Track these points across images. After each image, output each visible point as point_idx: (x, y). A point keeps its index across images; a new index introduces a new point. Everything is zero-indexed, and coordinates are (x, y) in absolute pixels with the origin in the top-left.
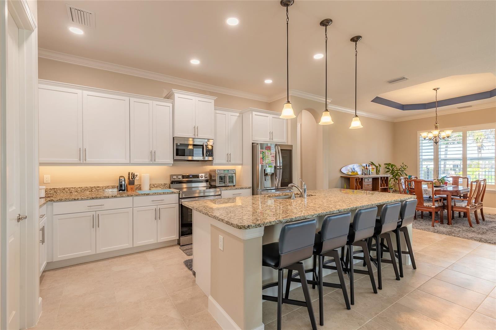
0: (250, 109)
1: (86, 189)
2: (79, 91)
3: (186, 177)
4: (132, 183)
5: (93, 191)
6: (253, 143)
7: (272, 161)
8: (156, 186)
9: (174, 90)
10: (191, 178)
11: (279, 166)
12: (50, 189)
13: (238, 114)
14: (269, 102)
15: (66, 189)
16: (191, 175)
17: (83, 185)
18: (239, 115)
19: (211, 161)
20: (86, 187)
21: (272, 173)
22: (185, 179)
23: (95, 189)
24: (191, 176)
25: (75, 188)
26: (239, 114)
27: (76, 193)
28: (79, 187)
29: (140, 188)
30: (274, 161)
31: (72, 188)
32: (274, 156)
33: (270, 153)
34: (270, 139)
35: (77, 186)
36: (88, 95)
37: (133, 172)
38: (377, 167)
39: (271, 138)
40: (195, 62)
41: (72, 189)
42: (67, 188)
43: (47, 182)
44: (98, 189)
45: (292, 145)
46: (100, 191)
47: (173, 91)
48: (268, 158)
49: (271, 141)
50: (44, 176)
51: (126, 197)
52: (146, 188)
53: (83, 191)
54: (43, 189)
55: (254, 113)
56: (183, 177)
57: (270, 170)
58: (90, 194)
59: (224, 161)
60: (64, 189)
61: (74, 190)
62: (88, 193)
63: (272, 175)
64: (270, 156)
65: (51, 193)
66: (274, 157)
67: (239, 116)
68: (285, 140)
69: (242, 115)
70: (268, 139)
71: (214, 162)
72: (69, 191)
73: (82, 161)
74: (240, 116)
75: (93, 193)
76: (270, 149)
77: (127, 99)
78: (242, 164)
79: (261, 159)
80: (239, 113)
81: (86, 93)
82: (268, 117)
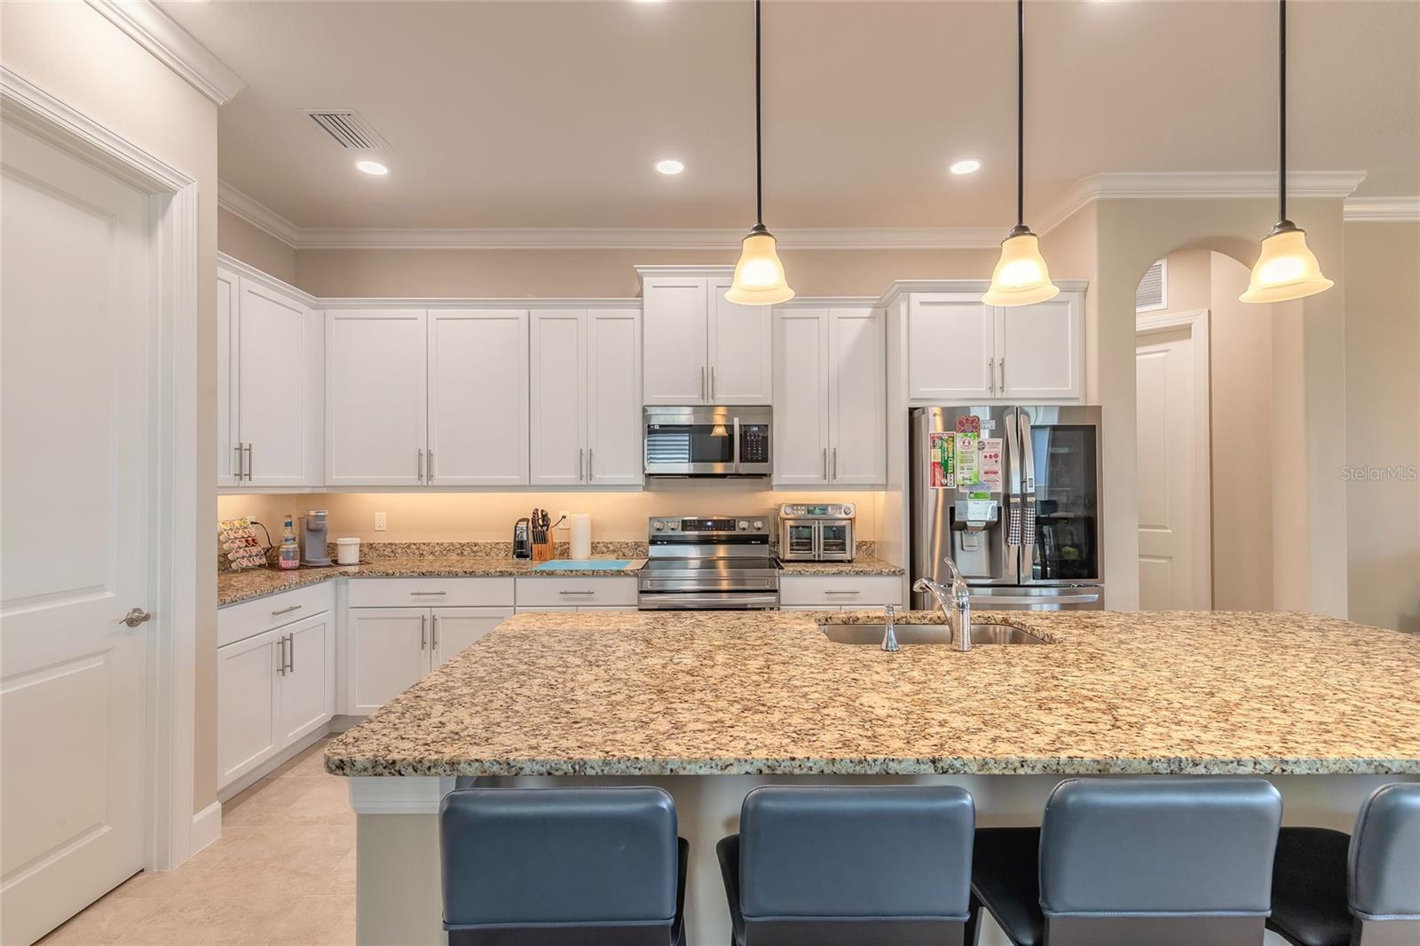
0: (897, 286)
1: (448, 549)
2: (420, 313)
3: (694, 526)
4: (541, 538)
5: (465, 553)
6: (911, 410)
7: (986, 473)
8: (611, 547)
9: (640, 268)
10: (708, 528)
11: (1015, 495)
12: (384, 544)
13: (867, 311)
15: (412, 546)
16: (709, 521)
17: (446, 540)
18: (873, 312)
19: (765, 479)
20: (452, 544)
21: (987, 522)
22: (690, 530)
23: (468, 549)
24: (709, 524)
25: (429, 544)
26: (871, 309)
27: (431, 557)
28: (438, 542)
29: (565, 552)
30: (996, 473)
31: (424, 544)
32: (996, 456)
33: (976, 445)
34: (992, 388)
35: (434, 540)
36: (438, 319)
37: (545, 509)
39: (998, 385)
40: (670, 167)
41: (423, 547)
42: (415, 544)
43: (380, 529)
44: (475, 549)
45: (1101, 407)
46: (480, 554)
47: (638, 271)
48: (965, 465)
49: (999, 395)
50: (376, 514)
51: (498, 576)
52: (581, 554)
53: (444, 552)
54: (355, 544)
55: (916, 298)
56: (686, 525)
57: (979, 511)
58: (458, 561)
59: (815, 476)
60: (409, 546)
61: (427, 549)
62: (454, 557)
63: (991, 528)
64: (977, 457)
65: (385, 553)
66: (999, 459)
67: (871, 318)
68: (1070, 388)
69: (883, 312)
70: (984, 389)
71: (774, 479)
72: (416, 550)
73: (425, 480)
74: (875, 318)
75: (464, 558)
76: (974, 427)
77: (523, 313)
78: (886, 485)
79: (937, 469)
80: (873, 307)
81: (435, 313)
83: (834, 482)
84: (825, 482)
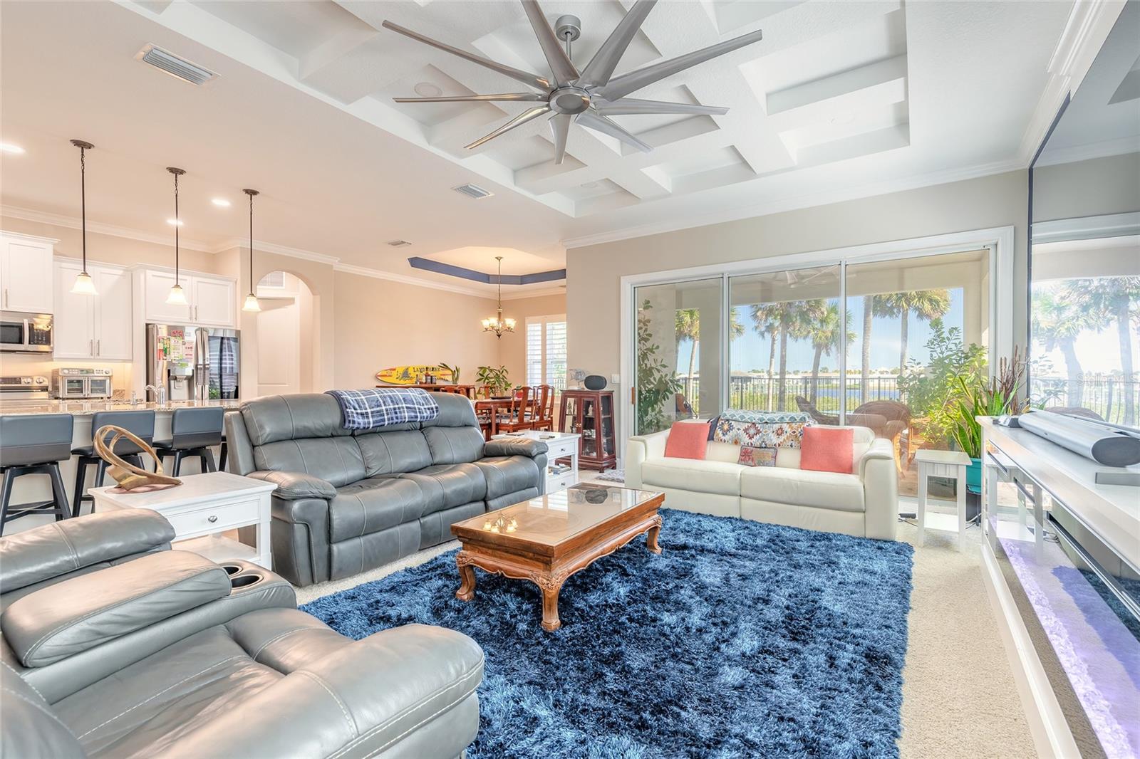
6: (147, 325)
7: (186, 355)
11: (201, 365)
13: (121, 272)
14: (214, 253)
18: (125, 273)
19: (47, 354)
21: (187, 376)
30: (191, 355)
32: (191, 348)
33: (182, 343)
34: (191, 318)
38: (453, 373)
39: (193, 317)
45: (240, 331)
48: (176, 351)
49: (194, 321)
55: (149, 273)
59: (86, 354)
63: (190, 380)
64: (182, 348)
66: (193, 350)
67: (123, 276)
68: (229, 321)
69: (129, 274)
70: (188, 318)
71: (55, 355)
74: (125, 276)
76: (181, 335)
78: (132, 360)
79: (161, 352)
80: (124, 270)
82: (186, 280)
83: (98, 357)
84: (93, 357)
